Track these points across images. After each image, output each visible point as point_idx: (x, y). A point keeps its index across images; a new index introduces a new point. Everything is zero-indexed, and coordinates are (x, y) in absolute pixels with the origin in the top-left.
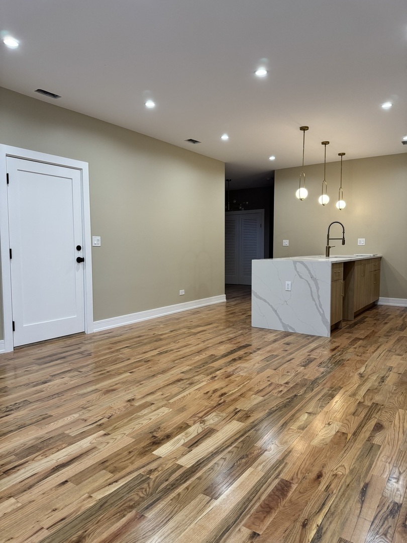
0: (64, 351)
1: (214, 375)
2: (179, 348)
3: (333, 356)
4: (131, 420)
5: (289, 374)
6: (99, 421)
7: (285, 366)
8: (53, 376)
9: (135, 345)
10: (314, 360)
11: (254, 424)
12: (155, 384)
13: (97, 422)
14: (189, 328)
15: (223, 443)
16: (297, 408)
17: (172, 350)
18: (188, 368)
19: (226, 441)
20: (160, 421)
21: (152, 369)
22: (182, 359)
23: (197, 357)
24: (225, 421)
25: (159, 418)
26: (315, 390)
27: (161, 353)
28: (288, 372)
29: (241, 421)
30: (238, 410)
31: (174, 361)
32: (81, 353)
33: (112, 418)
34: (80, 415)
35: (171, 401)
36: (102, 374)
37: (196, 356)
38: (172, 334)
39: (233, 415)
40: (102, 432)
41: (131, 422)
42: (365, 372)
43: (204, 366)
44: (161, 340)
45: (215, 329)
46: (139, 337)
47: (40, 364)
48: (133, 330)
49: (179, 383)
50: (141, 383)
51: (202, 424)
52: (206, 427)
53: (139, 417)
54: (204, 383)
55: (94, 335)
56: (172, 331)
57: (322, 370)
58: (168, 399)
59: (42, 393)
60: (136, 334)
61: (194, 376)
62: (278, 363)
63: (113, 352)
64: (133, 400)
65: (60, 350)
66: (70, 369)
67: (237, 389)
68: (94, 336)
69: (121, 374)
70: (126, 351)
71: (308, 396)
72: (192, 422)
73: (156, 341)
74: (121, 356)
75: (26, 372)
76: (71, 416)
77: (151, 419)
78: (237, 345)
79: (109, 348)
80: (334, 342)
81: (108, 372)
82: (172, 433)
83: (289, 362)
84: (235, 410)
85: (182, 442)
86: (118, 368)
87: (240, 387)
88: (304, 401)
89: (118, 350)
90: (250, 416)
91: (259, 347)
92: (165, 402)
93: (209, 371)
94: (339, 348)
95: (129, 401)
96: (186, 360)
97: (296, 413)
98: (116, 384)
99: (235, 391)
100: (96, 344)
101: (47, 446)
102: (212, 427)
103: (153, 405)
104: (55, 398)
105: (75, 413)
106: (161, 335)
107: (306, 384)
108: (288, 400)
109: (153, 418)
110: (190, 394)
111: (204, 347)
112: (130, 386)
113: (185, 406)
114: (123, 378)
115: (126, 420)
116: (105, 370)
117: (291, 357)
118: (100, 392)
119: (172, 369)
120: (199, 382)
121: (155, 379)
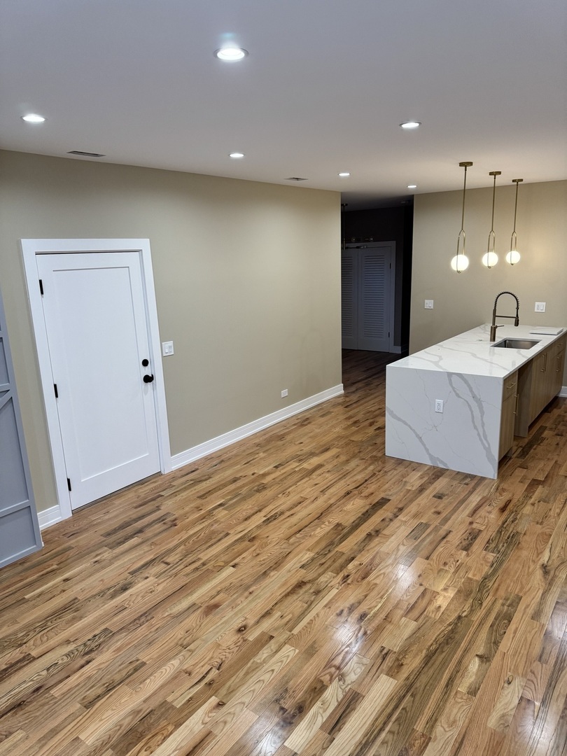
0: (140, 514)
1: (345, 572)
2: (291, 508)
3: (504, 523)
4: (247, 674)
5: (447, 568)
6: (207, 673)
7: (440, 549)
8: (132, 573)
9: (231, 499)
10: (478, 535)
11: (409, 682)
12: (268, 594)
13: (204, 677)
14: (301, 459)
15: (373, 724)
16: (463, 645)
17: (282, 513)
18: (309, 555)
19: (377, 719)
20: (285, 676)
21: (261, 558)
22: (298, 535)
23: (319, 530)
24: (371, 674)
25: (283, 668)
26: (484, 605)
27: (268, 521)
28: (445, 564)
29: (392, 676)
30: (385, 651)
31: (288, 539)
32: (161, 520)
33: (224, 667)
34: (181, 663)
35: (295, 631)
36: (197, 569)
37: (318, 526)
38: (278, 473)
39: (380, 661)
40: (214, 700)
41: (248, 677)
42: (550, 562)
43: (329, 551)
44: (263, 488)
45: (335, 462)
46: (235, 480)
47: (112, 546)
48: (223, 465)
49: (302, 591)
50: (251, 590)
51: (341, 683)
52: (347, 689)
53: (257, 667)
54: (335, 591)
55: (174, 476)
56: (276, 467)
57: (491, 557)
58: (290, 625)
59: (125, 613)
60: (228, 473)
61: (320, 575)
62: (431, 543)
63: (203, 518)
64: (245, 627)
65: (134, 513)
66: (151, 557)
67: (380, 605)
68: (174, 478)
69: (221, 568)
70: (221, 514)
71: (476, 618)
72: (328, 677)
73: (258, 491)
74: (216, 527)
75: (97, 566)
76: (169, 664)
77: (273, 670)
78: (369, 501)
79: (198, 509)
80: (504, 490)
81: (204, 564)
82: (304, 701)
83: (445, 540)
84: (381, 651)
85: (320, 721)
86: (217, 556)
87: (383, 600)
88: (472, 629)
89: (210, 513)
90: (402, 665)
91: (400, 506)
92: (287, 634)
93: (337, 564)
94: (511, 506)
95: (240, 630)
96: (303, 538)
97: (463, 656)
98: (218, 593)
99: (378, 607)
100: (178, 498)
101: (149, 729)
102: (355, 687)
103: (273, 641)
104: (143, 623)
105: (174, 657)
106: (264, 475)
107: (471, 592)
108: (450, 628)
109: (276, 668)
110: (317, 615)
111: (325, 506)
112: (237, 598)
113: (315, 642)
114: (225, 580)
115: (241, 673)
116: (199, 559)
117: (446, 527)
118: (200, 610)
119: (288, 559)
120: (328, 588)
121: (267, 581)
